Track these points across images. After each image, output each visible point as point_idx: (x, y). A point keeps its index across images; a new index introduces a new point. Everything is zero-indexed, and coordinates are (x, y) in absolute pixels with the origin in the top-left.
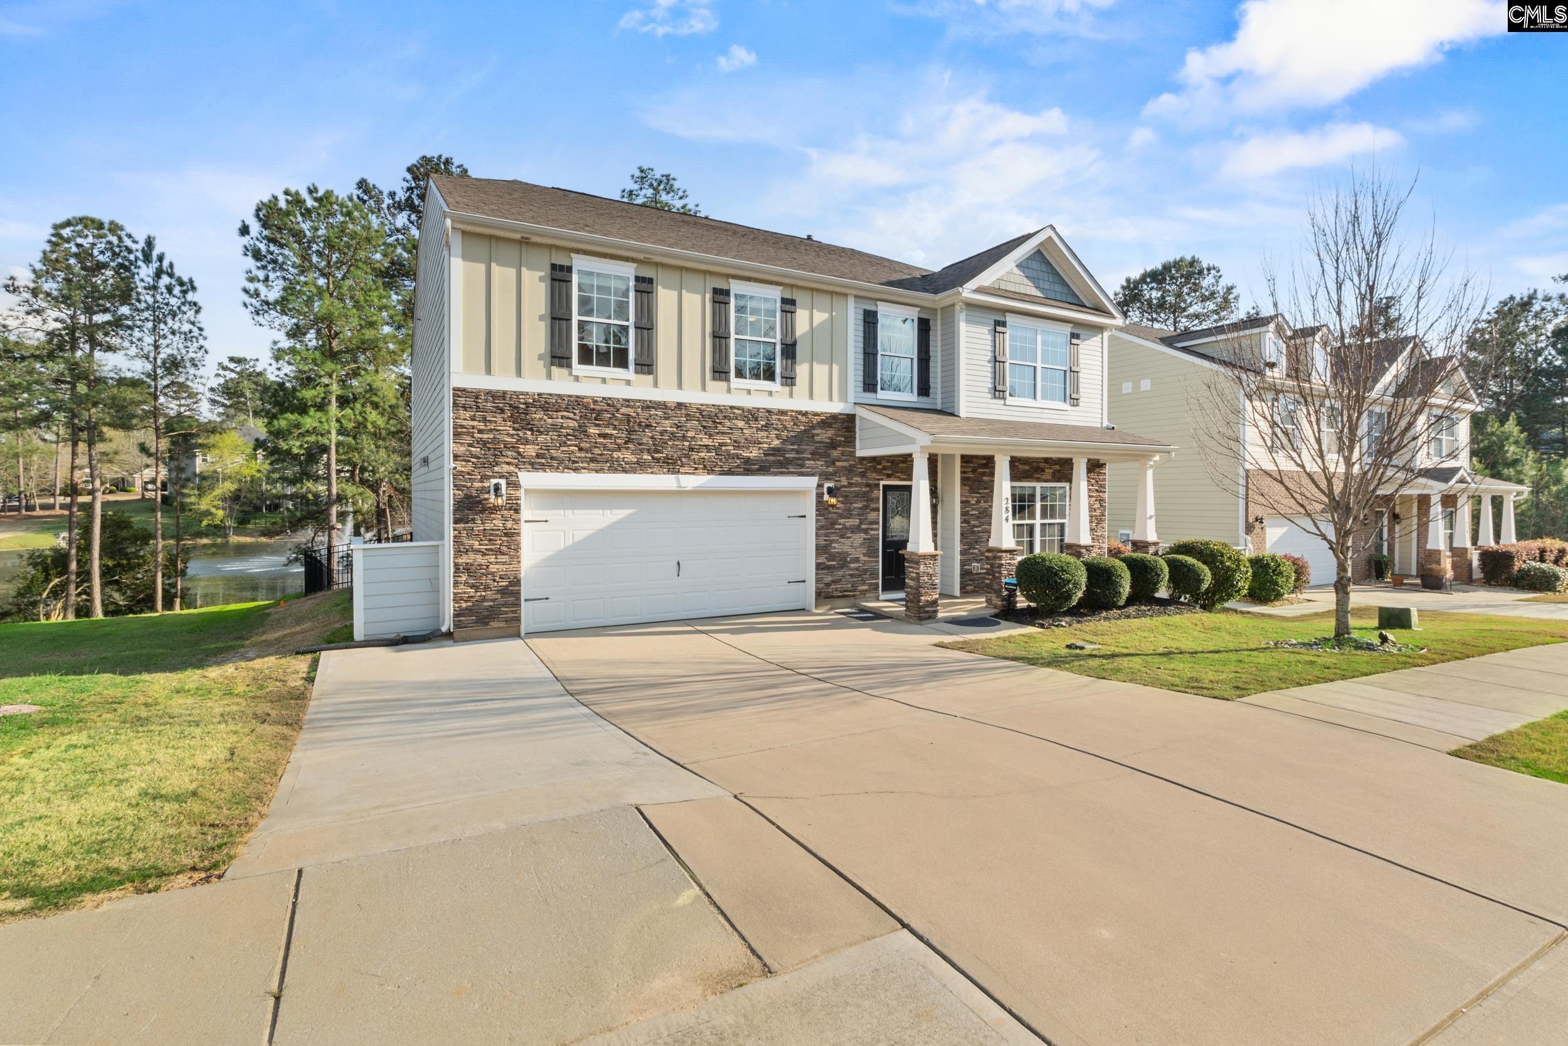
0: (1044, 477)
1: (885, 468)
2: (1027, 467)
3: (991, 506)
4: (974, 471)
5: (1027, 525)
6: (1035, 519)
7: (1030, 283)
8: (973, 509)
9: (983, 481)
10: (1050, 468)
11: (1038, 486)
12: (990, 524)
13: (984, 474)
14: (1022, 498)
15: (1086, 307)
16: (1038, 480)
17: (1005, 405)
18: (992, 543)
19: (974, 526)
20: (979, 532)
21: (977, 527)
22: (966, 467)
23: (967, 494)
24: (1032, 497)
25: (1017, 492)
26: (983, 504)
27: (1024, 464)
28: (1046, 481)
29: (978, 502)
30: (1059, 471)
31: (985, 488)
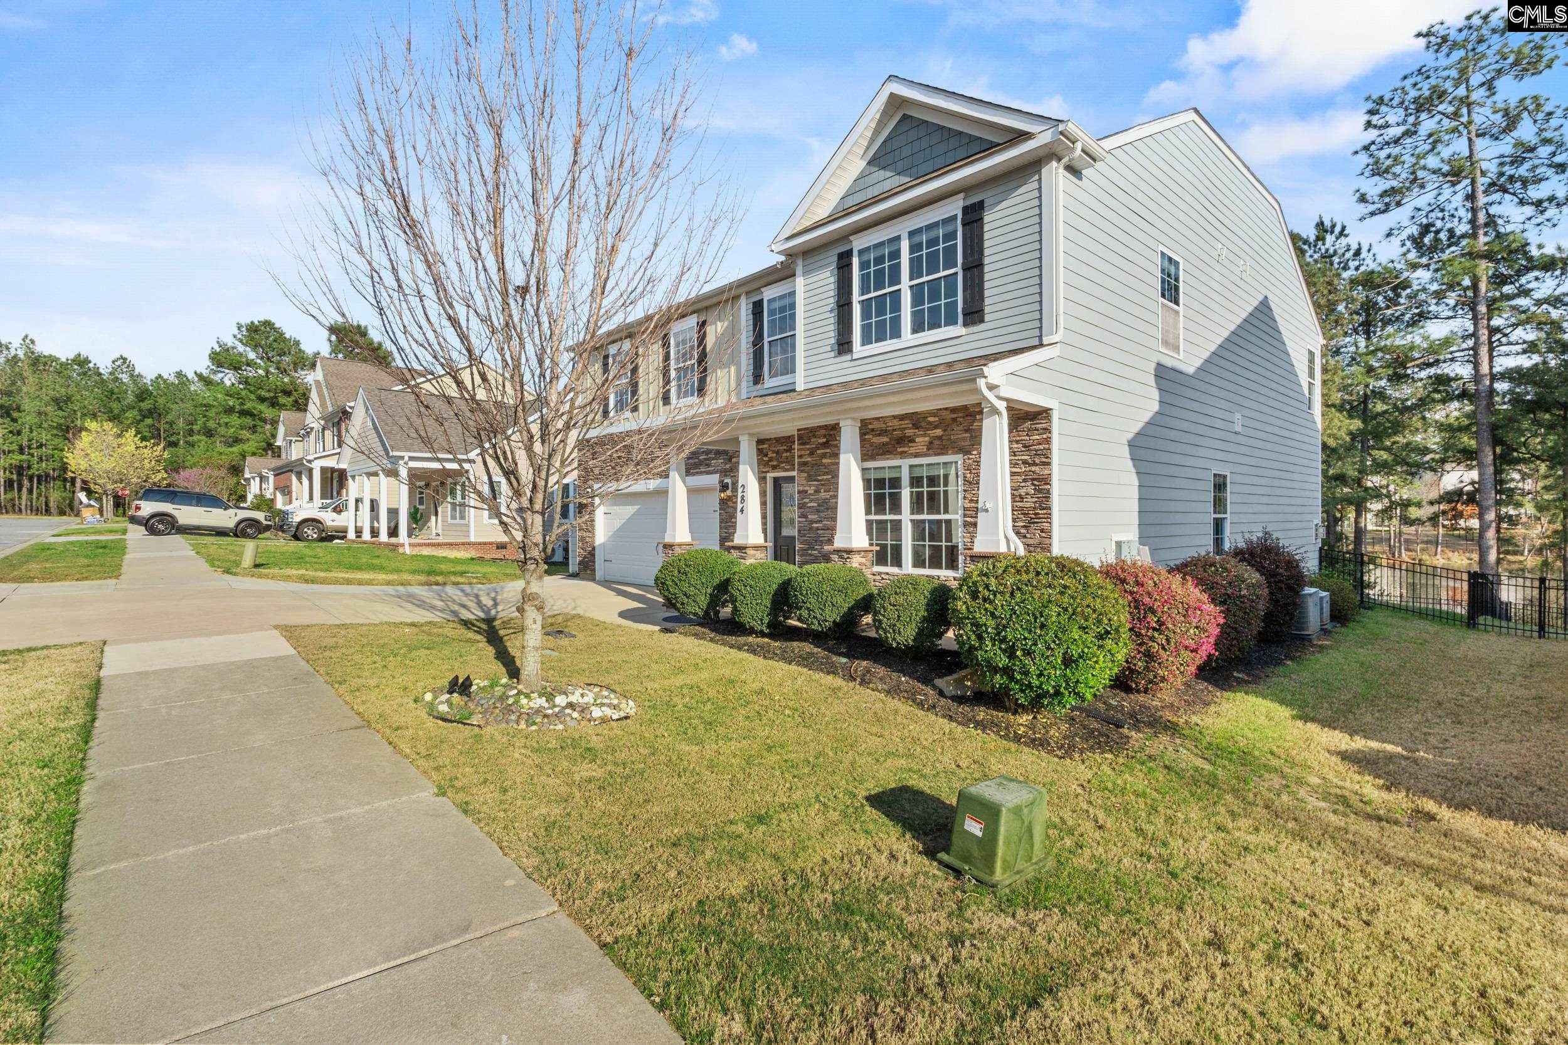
0: (912, 450)
1: (771, 460)
2: (885, 439)
3: (836, 497)
4: (812, 454)
5: (891, 521)
6: (900, 514)
7: (889, 174)
8: (811, 501)
9: (824, 465)
10: (924, 435)
11: (905, 463)
12: (834, 519)
13: (824, 456)
14: (880, 483)
15: (999, 145)
16: (904, 455)
17: (852, 360)
18: (839, 543)
19: (812, 522)
20: (818, 529)
21: (816, 522)
22: (803, 450)
23: (804, 482)
24: (895, 483)
25: (873, 476)
26: (823, 495)
27: (879, 435)
28: (916, 455)
29: (817, 491)
30: (940, 438)
31: (827, 473)
